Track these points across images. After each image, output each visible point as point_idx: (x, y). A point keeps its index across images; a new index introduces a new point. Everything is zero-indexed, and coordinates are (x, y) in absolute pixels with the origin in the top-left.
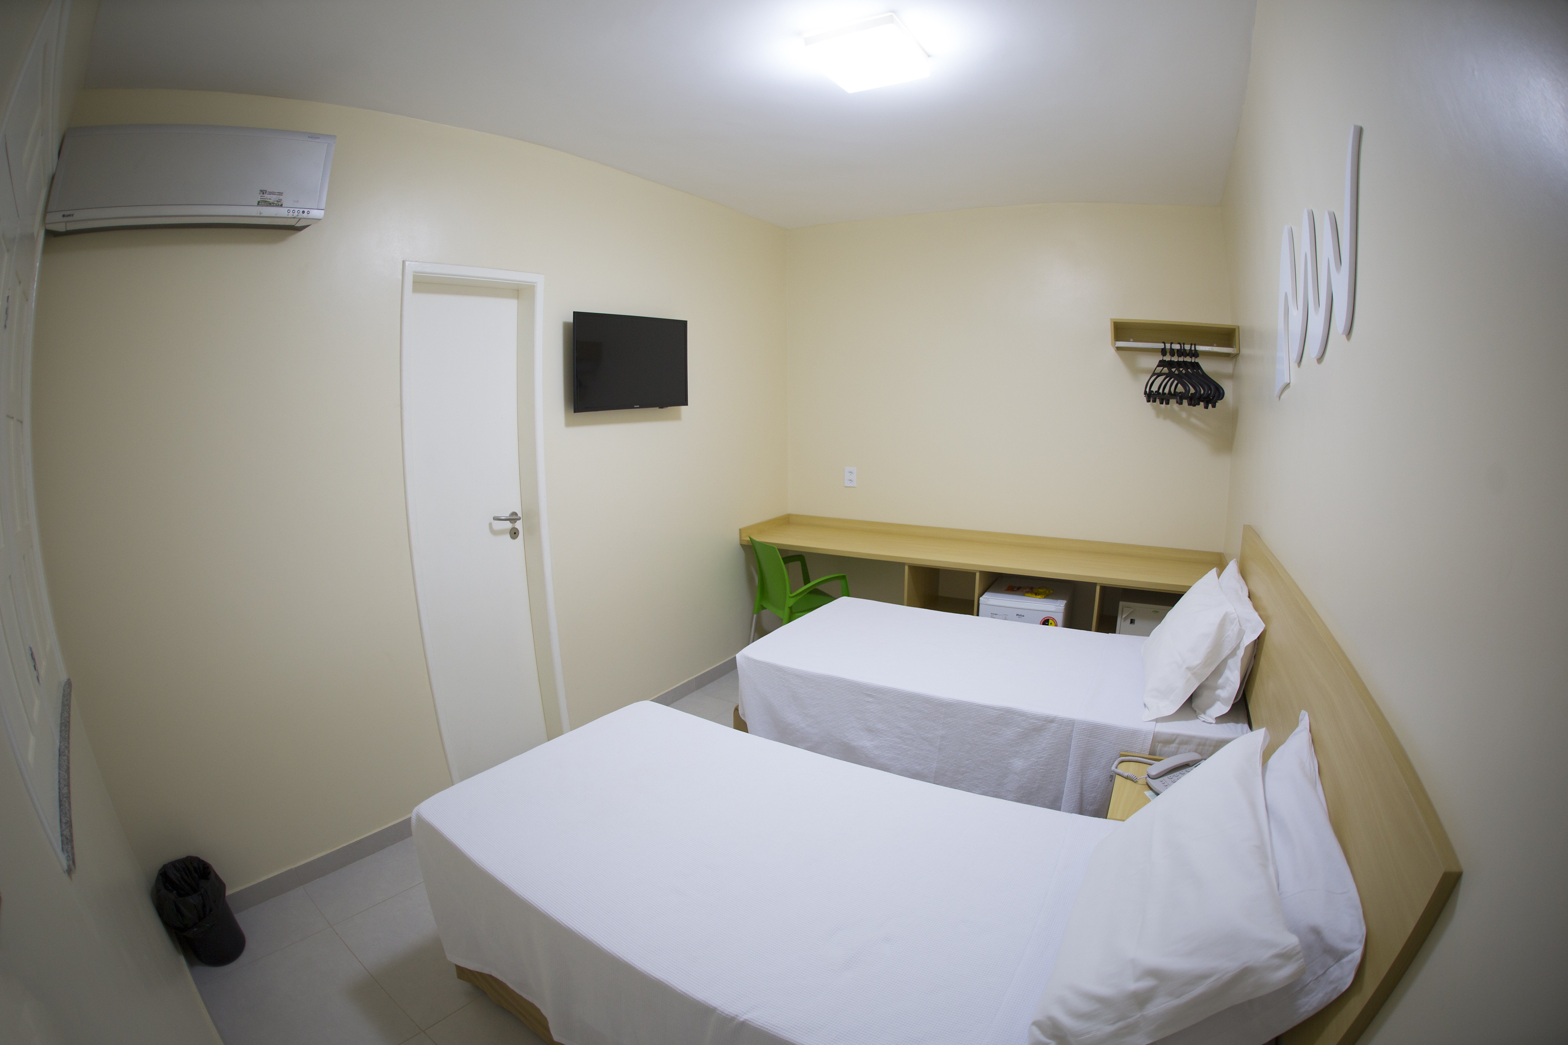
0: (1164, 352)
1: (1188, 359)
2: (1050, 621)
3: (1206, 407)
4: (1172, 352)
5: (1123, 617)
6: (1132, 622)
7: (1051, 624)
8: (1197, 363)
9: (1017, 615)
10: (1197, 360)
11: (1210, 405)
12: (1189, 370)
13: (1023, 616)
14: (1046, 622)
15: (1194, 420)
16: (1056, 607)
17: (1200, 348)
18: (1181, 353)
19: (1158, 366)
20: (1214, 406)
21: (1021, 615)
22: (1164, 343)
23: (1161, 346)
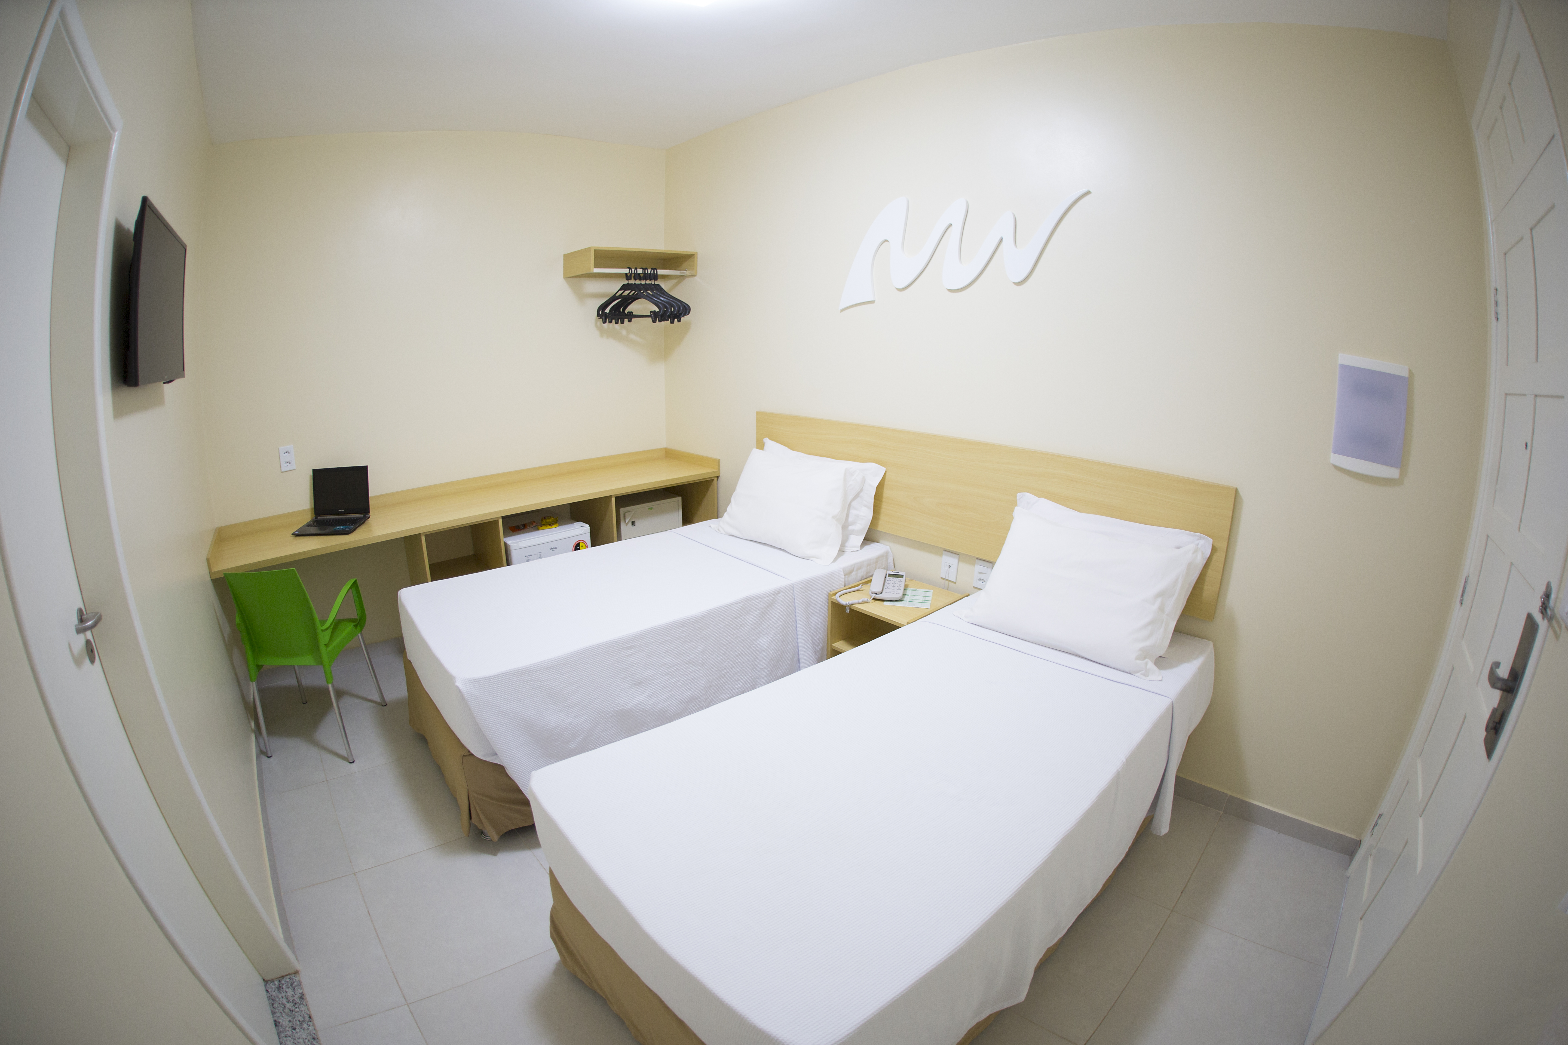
0: (628, 277)
1: (648, 282)
2: (581, 544)
3: (672, 322)
4: (637, 276)
5: (627, 521)
6: (633, 523)
7: (582, 546)
8: (658, 285)
9: (551, 549)
10: (657, 283)
11: (676, 320)
12: (649, 292)
13: (556, 548)
14: (577, 547)
15: (632, 336)
16: (581, 530)
17: (660, 272)
18: (646, 277)
19: (620, 290)
20: (679, 321)
21: (554, 548)
22: (630, 268)
23: (627, 271)
